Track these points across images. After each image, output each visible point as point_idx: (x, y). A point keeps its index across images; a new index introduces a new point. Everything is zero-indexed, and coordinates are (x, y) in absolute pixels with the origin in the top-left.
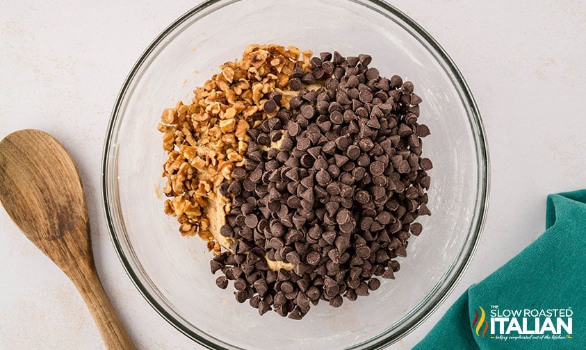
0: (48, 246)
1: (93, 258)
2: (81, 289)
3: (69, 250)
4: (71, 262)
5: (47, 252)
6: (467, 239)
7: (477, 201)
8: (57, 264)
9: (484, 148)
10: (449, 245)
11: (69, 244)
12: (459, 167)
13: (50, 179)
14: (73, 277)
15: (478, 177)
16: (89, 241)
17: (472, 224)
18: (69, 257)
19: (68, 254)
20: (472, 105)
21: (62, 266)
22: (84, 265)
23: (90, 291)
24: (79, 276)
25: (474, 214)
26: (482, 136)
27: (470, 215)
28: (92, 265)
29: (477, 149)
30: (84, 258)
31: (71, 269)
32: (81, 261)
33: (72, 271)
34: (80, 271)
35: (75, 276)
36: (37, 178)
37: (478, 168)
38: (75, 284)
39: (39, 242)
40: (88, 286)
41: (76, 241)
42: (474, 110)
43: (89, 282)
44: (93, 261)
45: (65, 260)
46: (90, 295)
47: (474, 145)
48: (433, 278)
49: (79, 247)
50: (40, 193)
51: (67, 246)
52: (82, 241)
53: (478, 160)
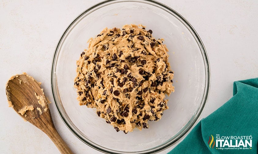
0: (34, 121)
1: (53, 123)
2: (50, 137)
3: (43, 121)
4: (45, 126)
5: (34, 124)
6: (204, 96)
7: (206, 80)
8: (39, 128)
9: (206, 58)
10: (197, 99)
11: (43, 119)
12: (197, 67)
13: (31, 94)
14: (46, 133)
15: (205, 71)
16: (51, 117)
17: (205, 90)
18: (43, 124)
19: (43, 123)
20: (200, 41)
21: (41, 129)
22: (50, 127)
23: (54, 137)
24: (49, 132)
25: (205, 86)
26: (205, 54)
27: (203, 86)
28: (53, 126)
29: (204, 59)
30: (50, 124)
31: (45, 129)
32: (49, 125)
33: (46, 130)
34: (49, 129)
35: (47, 132)
36: (25, 95)
37: (205, 67)
38: (48, 135)
39: (30, 120)
40: (53, 135)
41: (45, 118)
42: (201, 43)
43: (53, 133)
44: (54, 125)
45: (42, 126)
46: (54, 138)
47: (202, 57)
48: (191, 114)
49: (47, 120)
50: (27, 100)
51: (42, 120)
52: (48, 117)
53: (205, 64)
